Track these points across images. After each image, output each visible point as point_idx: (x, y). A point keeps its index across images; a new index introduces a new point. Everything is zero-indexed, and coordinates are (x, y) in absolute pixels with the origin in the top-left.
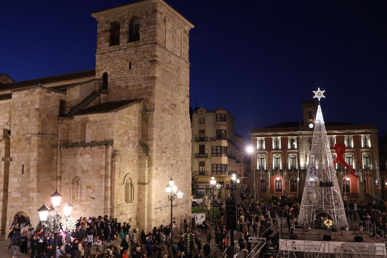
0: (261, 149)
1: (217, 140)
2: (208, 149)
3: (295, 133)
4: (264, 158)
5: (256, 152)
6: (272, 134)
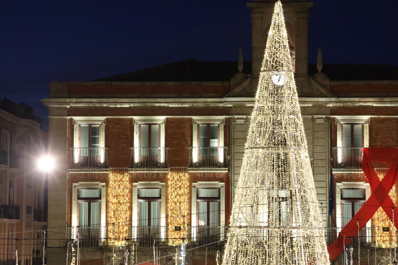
0: (90, 161)
4: (100, 198)
5: (70, 173)
6: (132, 105)
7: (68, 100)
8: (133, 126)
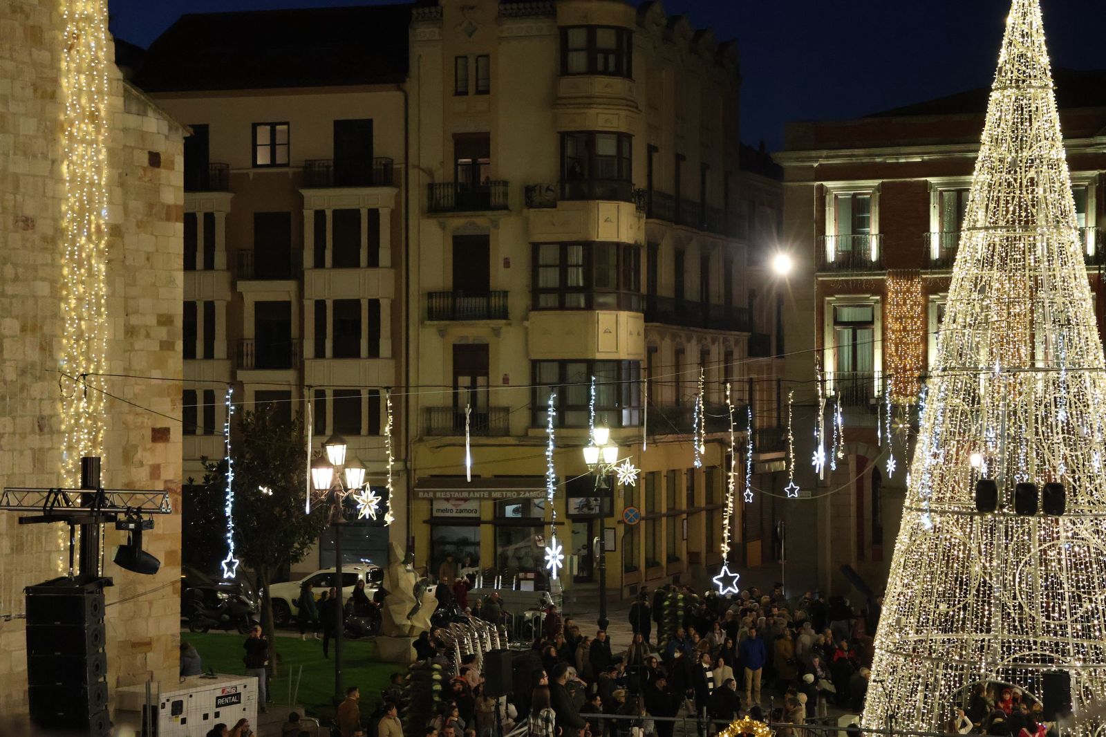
0: (853, 258)
1: (563, 198)
2: (507, 264)
3: (1090, 150)
4: (872, 323)
5: (820, 279)
6: (926, 158)
7: (814, 153)
8: (929, 195)
